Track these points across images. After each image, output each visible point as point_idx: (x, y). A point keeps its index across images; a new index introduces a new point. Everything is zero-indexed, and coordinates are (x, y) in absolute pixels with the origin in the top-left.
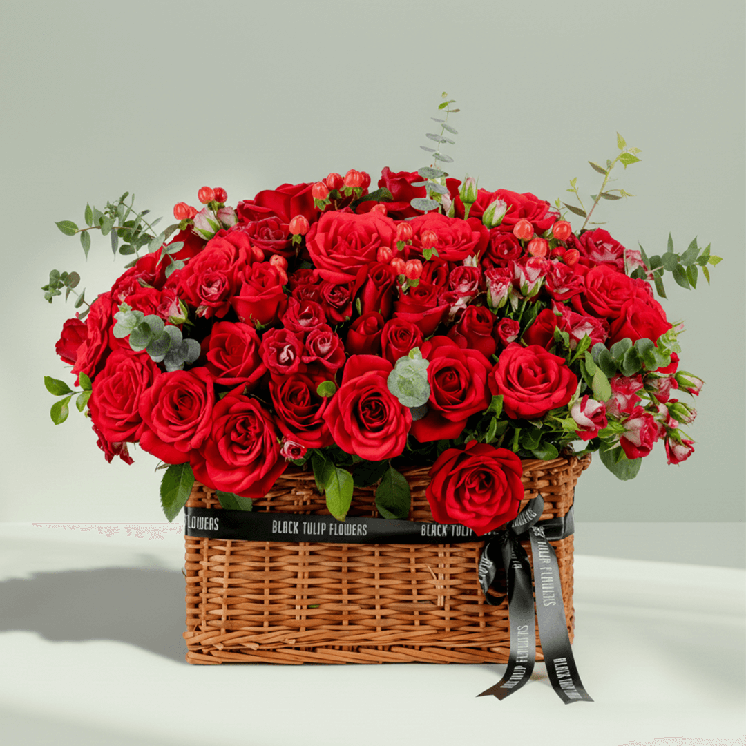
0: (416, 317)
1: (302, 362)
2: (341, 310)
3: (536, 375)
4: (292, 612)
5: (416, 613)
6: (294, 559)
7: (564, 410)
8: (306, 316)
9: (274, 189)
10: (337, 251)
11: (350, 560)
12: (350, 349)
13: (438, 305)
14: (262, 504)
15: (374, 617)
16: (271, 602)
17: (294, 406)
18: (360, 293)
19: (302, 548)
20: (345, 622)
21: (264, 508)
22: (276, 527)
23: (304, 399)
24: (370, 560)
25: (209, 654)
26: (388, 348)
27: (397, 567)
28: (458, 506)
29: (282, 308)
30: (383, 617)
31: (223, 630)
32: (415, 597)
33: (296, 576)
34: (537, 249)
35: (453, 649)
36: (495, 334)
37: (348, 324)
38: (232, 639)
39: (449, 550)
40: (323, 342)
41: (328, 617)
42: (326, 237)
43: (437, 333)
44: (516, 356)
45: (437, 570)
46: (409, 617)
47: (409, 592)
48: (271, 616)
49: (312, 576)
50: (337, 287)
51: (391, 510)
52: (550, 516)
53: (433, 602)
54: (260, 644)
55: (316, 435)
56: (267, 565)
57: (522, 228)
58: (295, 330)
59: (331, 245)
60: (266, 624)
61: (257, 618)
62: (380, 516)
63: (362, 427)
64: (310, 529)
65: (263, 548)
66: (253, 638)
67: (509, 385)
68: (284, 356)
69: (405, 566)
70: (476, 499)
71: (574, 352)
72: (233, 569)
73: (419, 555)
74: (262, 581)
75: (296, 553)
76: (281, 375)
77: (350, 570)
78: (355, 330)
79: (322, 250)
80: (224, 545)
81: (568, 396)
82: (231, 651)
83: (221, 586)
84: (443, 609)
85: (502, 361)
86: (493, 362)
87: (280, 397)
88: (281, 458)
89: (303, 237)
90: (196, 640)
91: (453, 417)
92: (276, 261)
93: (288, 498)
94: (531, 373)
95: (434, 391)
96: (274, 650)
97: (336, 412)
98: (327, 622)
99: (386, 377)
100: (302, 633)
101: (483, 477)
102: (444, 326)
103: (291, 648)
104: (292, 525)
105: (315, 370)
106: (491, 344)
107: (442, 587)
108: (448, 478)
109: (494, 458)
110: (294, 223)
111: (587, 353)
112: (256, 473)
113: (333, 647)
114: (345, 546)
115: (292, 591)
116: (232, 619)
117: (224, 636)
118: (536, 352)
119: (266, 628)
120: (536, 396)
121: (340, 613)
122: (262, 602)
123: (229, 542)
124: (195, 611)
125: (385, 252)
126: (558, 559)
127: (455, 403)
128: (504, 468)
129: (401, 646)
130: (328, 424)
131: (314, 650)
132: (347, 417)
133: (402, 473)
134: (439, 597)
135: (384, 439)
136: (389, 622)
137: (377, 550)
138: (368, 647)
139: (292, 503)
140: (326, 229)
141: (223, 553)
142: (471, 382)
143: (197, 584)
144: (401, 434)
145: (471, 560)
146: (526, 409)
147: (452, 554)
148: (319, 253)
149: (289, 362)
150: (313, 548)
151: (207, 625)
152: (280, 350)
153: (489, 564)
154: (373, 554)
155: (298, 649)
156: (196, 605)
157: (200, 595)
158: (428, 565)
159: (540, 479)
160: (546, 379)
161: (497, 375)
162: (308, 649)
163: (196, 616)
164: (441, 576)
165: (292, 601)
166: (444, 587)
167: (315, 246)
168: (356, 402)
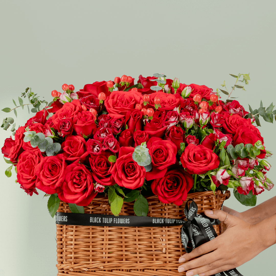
3: (201, 156)
4: (102, 255)
5: (154, 255)
6: (102, 233)
10: (117, 106)
11: (125, 233)
14: (88, 210)
15: (136, 257)
16: (93, 251)
17: (100, 168)
18: (128, 123)
19: (106, 229)
20: (124, 259)
21: (89, 212)
22: (91, 220)
24: (134, 233)
25: (67, 273)
27: (145, 236)
30: (140, 257)
31: (73, 263)
32: (153, 249)
33: (103, 240)
34: (203, 105)
35: (170, 270)
38: (76, 267)
39: (167, 229)
41: (117, 257)
42: (113, 101)
44: (192, 149)
45: (162, 238)
46: (152, 257)
47: (151, 247)
48: (93, 257)
49: (110, 240)
50: (117, 120)
53: (161, 250)
54: (88, 269)
55: (109, 179)
57: (197, 98)
59: (115, 104)
60: (91, 260)
61: (87, 258)
63: (127, 176)
64: (106, 221)
65: (89, 229)
66: (85, 266)
67: (189, 160)
68: (95, 149)
69: (149, 236)
72: (76, 237)
73: (155, 231)
74: (89, 242)
75: (103, 231)
76: (94, 155)
77: (126, 238)
79: (111, 106)
80: (73, 227)
82: (76, 272)
83: (72, 245)
84: (165, 253)
87: (94, 164)
89: (104, 101)
90: (61, 267)
92: (92, 110)
93: (98, 208)
94: (199, 156)
96: (95, 271)
97: (116, 170)
98: (117, 259)
100: (106, 264)
103: (101, 270)
104: (98, 219)
105: (108, 153)
107: (165, 244)
110: (100, 95)
112: (85, 195)
113: (120, 270)
114: (124, 228)
115: (102, 246)
116: (76, 258)
117: (73, 265)
119: (91, 262)
120: (201, 165)
121: (122, 255)
122: (89, 251)
123: (74, 226)
124: (61, 255)
125: (138, 106)
129: (148, 269)
131: (111, 271)
132: (120, 172)
133: (146, 197)
134: (163, 248)
135: (135, 180)
136: (142, 259)
137: (137, 229)
138: (135, 270)
139: (101, 210)
140: (113, 98)
141: (72, 231)
143: (62, 244)
144: (142, 177)
145: (177, 233)
147: (168, 231)
148: (109, 107)
150: (110, 229)
151: (66, 261)
152: (94, 147)
154: (135, 231)
155: (105, 270)
156: (61, 253)
157: (63, 249)
158: (159, 235)
159: (205, 200)
160: (206, 158)
161: (184, 157)
162: (109, 271)
163: (61, 258)
164: (164, 240)
165: (102, 251)
166: (166, 244)
167: (108, 104)
168: (124, 165)
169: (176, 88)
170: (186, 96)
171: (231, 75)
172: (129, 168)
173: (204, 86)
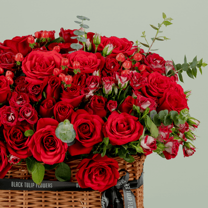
0: (70, 101)
1: (18, 121)
2: (37, 96)
3: (124, 126)
6: (21, 197)
7: (137, 140)
8: (20, 100)
9: (11, 39)
10: (36, 70)
11: (45, 197)
12: (41, 115)
13: (80, 95)
14: (7, 175)
17: (15, 139)
18: (45, 90)
19: (24, 193)
21: (8, 176)
22: (13, 184)
23: (19, 136)
24: (55, 197)
26: (57, 115)
27: (66, 200)
28: (90, 181)
29: (9, 96)
33: (22, 204)
34: (127, 65)
36: (106, 108)
37: (40, 103)
39: (88, 193)
40: (27, 112)
42: (31, 62)
43: (80, 108)
44: (116, 118)
45: (83, 201)
49: (29, 204)
50: (35, 86)
51: (62, 178)
52: (132, 179)
55: (25, 152)
56: (10, 200)
57: (120, 57)
58: (15, 107)
59: (33, 67)
62: (58, 180)
63: (45, 150)
64: (28, 185)
65: (8, 193)
67: (112, 132)
68: (10, 118)
69: (70, 199)
70: (98, 178)
71: (142, 115)
73: (75, 195)
74: (8, 206)
75: (22, 195)
76: (9, 126)
77: (46, 201)
78: (42, 105)
79: (29, 69)
81: (139, 136)
85: (109, 120)
86: (105, 121)
87: (8, 135)
88: (9, 163)
89: (21, 62)
91: (86, 145)
92: (8, 73)
93: (18, 172)
95: (78, 134)
97: (33, 144)
99: (55, 129)
101: (101, 170)
102: (84, 104)
104: (20, 184)
105: (24, 125)
106: (104, 112)
107: (86, 207)
108: (85, 170)
109: (106, 162)
110: (17, 56)
111: (148, 116)
114: (43, 192)
118: (125, 116)
125: (56, 71)
126: (135, 197)
127: (87, 139)
130: (30, 148)
132: (38, 146)
135: (55, 155)
137: (57, 193)
139: (20, 174)
140: (31, 59)
142: (95, 129)
144: (63, 153)
145: (98, 197)
146: (119, 142)
147: (90, 195)
148: (27, 70)
149: (12, 121)
150: (30, 192)
152: (9, 115)
153: (106, 199)
154: (55, 195)
158: (80, 199)
159: (128, 164)
161: (107, 127)
164: (85, 203)
167: (25, 67)
168: (42, 139)
169: (97, 44)
170: (107, 54)
171: (152, 26)
172: (48, 141)
173: (125, 39)
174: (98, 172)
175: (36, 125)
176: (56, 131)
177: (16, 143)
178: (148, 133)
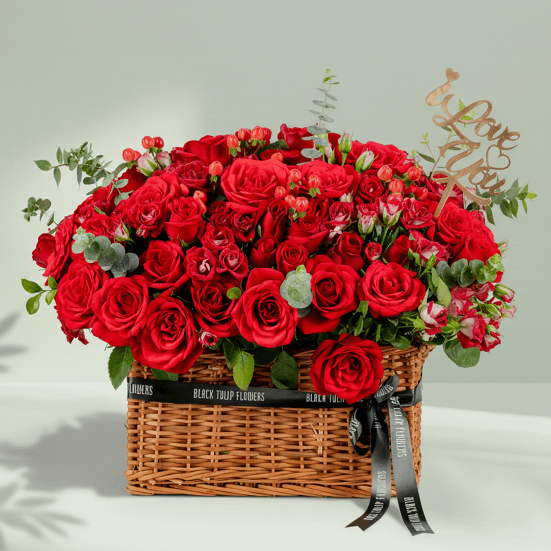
0: (303, 240)
1: (216, 273)
2: (246, 233)
3: (394, 285)
4: (208, 457)
5: (302, 459)
6: (210, 417)
7: (415, 311)
8: (220, 238)
9: (198, 139)
10: (244, 189)
11: (252, 419)
12: (253, 264)
13: (320, 231)
14: (186, 376)
15: (270, 461)
16: (192, 449)
17: (209, 305)
18: (261, 221)
19: (216, 409)
21: (187, 379)
22: (196, 393)
23: (217, 300)
24: (268, 419)
25: (145, 487)
26: (281, 263)
27: (288, 425)
28: (332, 382)
29: (202, 231)
30: (276, 461)
31: (155, 470)
32: (301, 447)
33: (211, 430)
34: (396, 187)
35: (329, 486)
36: (363, 254)
37: (251, 245)
38: (162, 477)
39: (327, 413)
40: (232, 258)
41: (235, 460)
42: (236, 177)
43: (319, 253)
44: (379, 270)
45: (317, 428)
46: (298, 462)
47: (297, 444)
48: (192, 460)
49: (223, 430)
50: (244, 216)
51: (284, 382)
52: (403, 389)
53: (315, 451)
54: (184, 481)
55: (226, 327)
56: (189, 422)
57: (384, 172)
58: (212, 248)
59: (240, 184)
60: (188, 465)
61: (183, 460)
62: (275, 387)
63: (261, 323)
64: (222, 395)
65: (187, 409)
66: (179, 476)
67: (373, 293)
68: (202, 267)
69: (294, 424)
70: (348, 378)
71: (423, 268)
72: (163, 424)
73: (304, 416)
74: (186, 434)
75: (212, 413)
76: (200, 281)
78: (256, 248)
79: (234, 189)
80: (157, 406)
81: (418, 303)
82: (162, 486)
83: (154, 437)
84: (322, 456)
85: (368, 275)
86: (361, 275)
87: (199, 297)
88: (199, 344)
89: (219, 177)
90: (134, 477)
91: (329, 316)
92: (198, 195)
93: (206, 372)
94: (391, 283)
95: (316, 297)
96: (194, 485)
97: (241, 311)
98: (235, 465)
99: (279, 286)
100: (216, 473)
101: (353, 361)
102: (325, 247)
103: (206, 484)
104: (209, 393)
105: (226, 279)
106: (359, 261)
107: (321, 440)
108: (326, 362)
109: (361, 347)
110: (212, 167)
111: (433, 269)
112: (180, 355)
113: (239, 484)
114: (248, 408)
115: (208, 441)
116: (162, 462)
117: (157, 474)
118: (394, 268)
119: (188, 468)
120: (393, 302)
121: (244, 458)
122: (185, 449)
123: (160, 404)
124: (135, 455)
125: (280, 191)
126: (409, 421)
127: (331, 305)
128: (368, 354)
129: (290, 484)
130: (235, 320)
131: (224, 485)
132: (249, 316)
133: (291, 355)
134: (319, 447)
135: (277, 332)
136: (281, 465)
137: (272, 411)
138: (266, 484)
139: (209, 375)
140: (236, 172)
141: (156, 412)
142: (344, 290)
143: (136, 435)
144: (291, 328)
145: (344, 421)
146: (385, 311)
147: (329, 416)
148: (230, 190)
149: (207, 272)
150: (224, 409)
151: (143, 466)
152: (200, 263)
153: (357, 424)
154: (269, 414)
155: (212, 484)
156: (135, 451)
157: (138, 443)
158: (311, 423)
159: (396, 361)
160: (402, 289)
161: (364, 285)
162: (219, 485)
163: (135, 459)
164: (321, 432)
165: (208, 449)
166: (323, 440)
167: (227, 184)
168: (256, 304)
169: (345, 152)
170: (364, 168)
172: (266, 308)
173: (392, 147)
174: (347, 366)
175: (245, 280)
176: (282, 287)
177: (211, 310)
178: (433, 299)
